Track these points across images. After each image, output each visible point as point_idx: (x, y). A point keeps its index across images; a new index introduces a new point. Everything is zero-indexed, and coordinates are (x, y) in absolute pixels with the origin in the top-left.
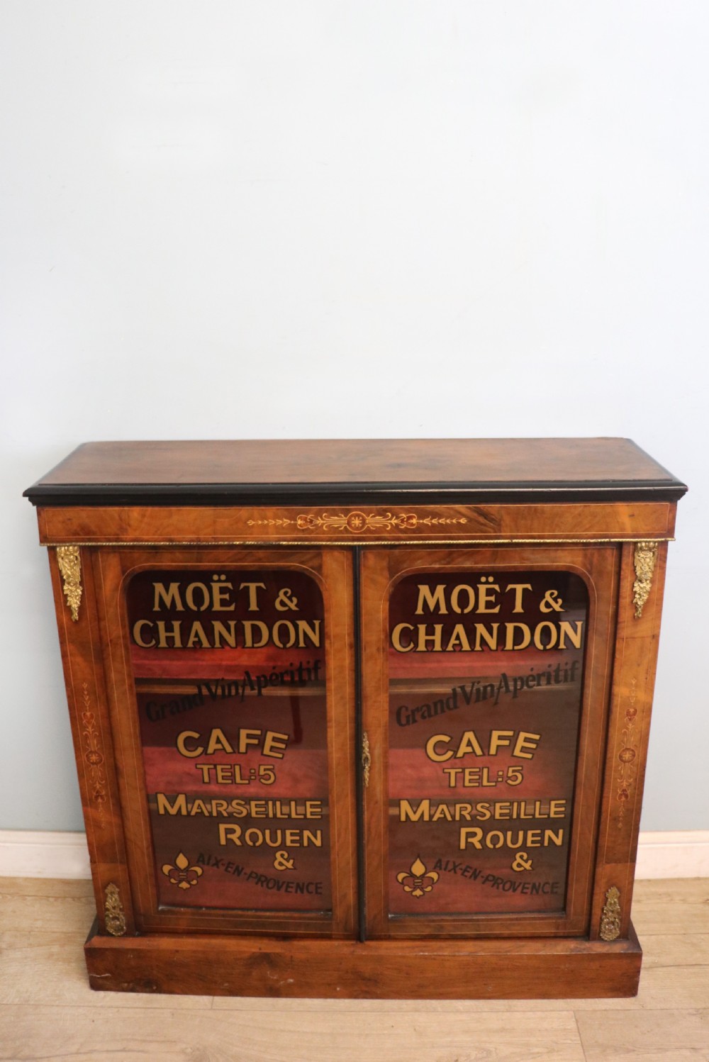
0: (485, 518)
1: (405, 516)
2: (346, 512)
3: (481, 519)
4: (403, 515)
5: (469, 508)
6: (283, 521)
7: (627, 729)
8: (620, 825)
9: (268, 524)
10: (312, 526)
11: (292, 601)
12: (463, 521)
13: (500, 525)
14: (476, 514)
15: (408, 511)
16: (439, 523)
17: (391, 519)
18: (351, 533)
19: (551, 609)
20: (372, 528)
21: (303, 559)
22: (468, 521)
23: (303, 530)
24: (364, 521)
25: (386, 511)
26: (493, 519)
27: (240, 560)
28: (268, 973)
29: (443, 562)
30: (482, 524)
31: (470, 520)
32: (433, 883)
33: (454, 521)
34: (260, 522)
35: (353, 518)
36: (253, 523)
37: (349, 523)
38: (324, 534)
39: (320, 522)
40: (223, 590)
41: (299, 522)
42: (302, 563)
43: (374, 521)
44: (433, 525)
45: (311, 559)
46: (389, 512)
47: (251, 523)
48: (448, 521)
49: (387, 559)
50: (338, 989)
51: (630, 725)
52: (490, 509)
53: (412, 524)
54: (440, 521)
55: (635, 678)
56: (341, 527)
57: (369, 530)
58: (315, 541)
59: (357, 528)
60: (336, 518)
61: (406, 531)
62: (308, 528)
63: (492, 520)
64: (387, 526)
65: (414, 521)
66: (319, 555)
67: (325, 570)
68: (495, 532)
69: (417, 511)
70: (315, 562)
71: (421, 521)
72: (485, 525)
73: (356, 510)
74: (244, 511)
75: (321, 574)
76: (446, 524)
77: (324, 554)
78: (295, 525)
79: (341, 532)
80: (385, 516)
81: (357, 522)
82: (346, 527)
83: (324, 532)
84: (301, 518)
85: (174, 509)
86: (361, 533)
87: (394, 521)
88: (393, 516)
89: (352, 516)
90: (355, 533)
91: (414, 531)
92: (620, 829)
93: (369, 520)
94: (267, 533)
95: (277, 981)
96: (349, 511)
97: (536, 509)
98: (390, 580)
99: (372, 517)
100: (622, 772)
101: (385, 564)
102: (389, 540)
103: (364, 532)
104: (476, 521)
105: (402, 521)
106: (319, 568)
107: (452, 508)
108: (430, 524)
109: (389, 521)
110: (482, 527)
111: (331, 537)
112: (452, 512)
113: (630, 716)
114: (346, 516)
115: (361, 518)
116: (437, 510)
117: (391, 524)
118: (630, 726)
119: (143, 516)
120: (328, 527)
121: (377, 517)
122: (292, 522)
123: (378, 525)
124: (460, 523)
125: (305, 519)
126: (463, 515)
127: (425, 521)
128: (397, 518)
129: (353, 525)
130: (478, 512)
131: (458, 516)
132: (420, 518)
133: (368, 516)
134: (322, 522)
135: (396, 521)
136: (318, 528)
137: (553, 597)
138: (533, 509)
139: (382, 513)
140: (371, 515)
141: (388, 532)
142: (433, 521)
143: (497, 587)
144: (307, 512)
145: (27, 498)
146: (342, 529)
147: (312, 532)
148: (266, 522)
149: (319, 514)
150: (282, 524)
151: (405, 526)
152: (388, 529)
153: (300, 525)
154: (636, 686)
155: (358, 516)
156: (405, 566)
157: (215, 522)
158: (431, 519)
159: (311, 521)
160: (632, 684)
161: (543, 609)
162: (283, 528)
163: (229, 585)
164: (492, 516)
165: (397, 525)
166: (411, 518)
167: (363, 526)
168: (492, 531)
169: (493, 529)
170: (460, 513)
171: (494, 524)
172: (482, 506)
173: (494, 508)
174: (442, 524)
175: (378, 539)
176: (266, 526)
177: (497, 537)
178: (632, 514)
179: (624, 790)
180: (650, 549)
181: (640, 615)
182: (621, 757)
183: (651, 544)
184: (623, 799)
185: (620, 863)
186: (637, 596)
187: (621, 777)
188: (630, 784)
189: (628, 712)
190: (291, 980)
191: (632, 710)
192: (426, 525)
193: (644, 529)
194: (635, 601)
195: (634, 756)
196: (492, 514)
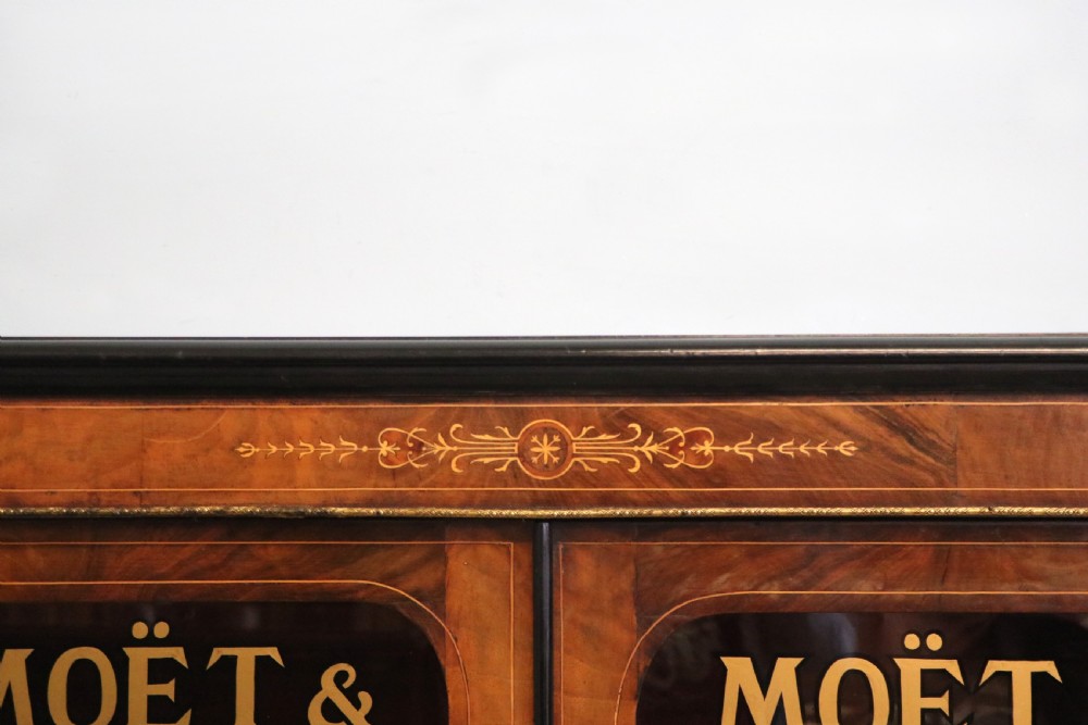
0: (911, 441)
1: (681, 434)
2: (516, 421)
3: (899, 445)
4: (676, 429)
5: (864, 411)
6: (337, 445)
9: (295, 455)
10: (419, 461)
11: (357, 705)
12: (846, 448)
13: (953, 462)
14: (882, 430)
15: (689, 418)
16: (776, 453)
17: (640, 443)
18: (529, 482)
20: (587, 468)
21: (391, 568)
22: (861, 450)
23: (394, 473)
24: (564, 445)
25: (627, 417)
26: (932, 444)
27: (213, 571)
29: (793, 581)
30: (900, 459)
31: (866, 446)
33: (820, 449)
34: (274, 449)
35: (535, 439)
36: (253, 449)
37: (523, 454)
38: (451, 485)
39: (440, 448)
40: (158, 671)
41: (384, 449)
42: (390, 578)
43: (594, 449)
44: (761, 461)
45: (413, 567)
46: (636, 421)
47: (247, 450)
48: (803, 449)
49: (631, 568)
52: (923, 415)
53: (702, 458)
54: (780, 449)
56: (501, 464)
57: (578, 475)
58: (426, 506)
59: (546, 468)
60: (487, 437)
61: (675, 478)
62: (409, 465)
63: (929, 447)
64: (632, 464)
65: (707, 448)
66: (439, 556)
67: (455, 600)
68: (941, 484)
69: (713, 419)
70: (426, 578)
71: (727, 449)
72: (910, 462)
73: (543, 413)
74: (230, 417)
75: (443, 616)
76: (799, 458)
77: (451, 553)
78: (373, 456)
79: (500, 479)
80: (626, 434)
81: (545, 450)
82: (513, 465)
83: (453, 480)
84: (388, 438)
85: (29, 407)
86: (556, 483)
87: (650, 448)
88: (646, 433)
89: (531, 432)
90: (543, 484)
91: (706, 478)
93: (579, 443)
94: (291, 482)
96: (524, 417)
97: (1057, 412)
98: (640, 632)
99: (587, 435)
101: (625, 583)
102: (635, 505)
103: (565, 481)
104: (884, 449)
105: (674, 448)
106: (437, 596)
107: (812, 412)
108: (750, 456)
109: (636, 448)
110: (903, 468)
111: (472, 495)
112: (813, 422)
114: (514, 433)
115: (556, 439)
116: (768, 416)
117: (640, 454)
120: (465, 463)
121: (603, 437)
122: (365, 449)
123: (605, 460)
124: (834, 455)
125: (401, 442)
126: (848, 433)
127: (736, 449)
128: (659, 439)
129: (535, 459)
130: (889, 425)
131: (833, 432)
132: (723, 437)
133: (578, 433)
134: (448, 448)
135: (655, 448)
136: (438, 465)
138: (1050, 414)
139: (615, 425)
140: (585, 430)
141: (634, 480)
142: (760, 449)
143: (953, 667)
144: (404, 422)
146: (504, 468)
147: (420, 477)
148: (291, 448)
149: (439, 426)
150: (337, 453)
151: (681, 461)
152: (633, 471)
153: (387, 460)
155: (550, 431)
156: (683, 590)
157: (143, 448)
158: (755, 443)
159: (418, 447)
162: (339, 467)
163: (178, 654)
164: (932, 436)
165: (658, 460)
166: (693, 438)
167: (563, 462)
168: (931, 480)
169: (934, 472)
170: (836, 425)
171: (935, 458)
172: (896, 404)
173: (937, 410)
174: (785, 457)
175: (605, 500)
176: (289, 462)
177: (947, 500)
192: (740, 460)
196: (931, 430)
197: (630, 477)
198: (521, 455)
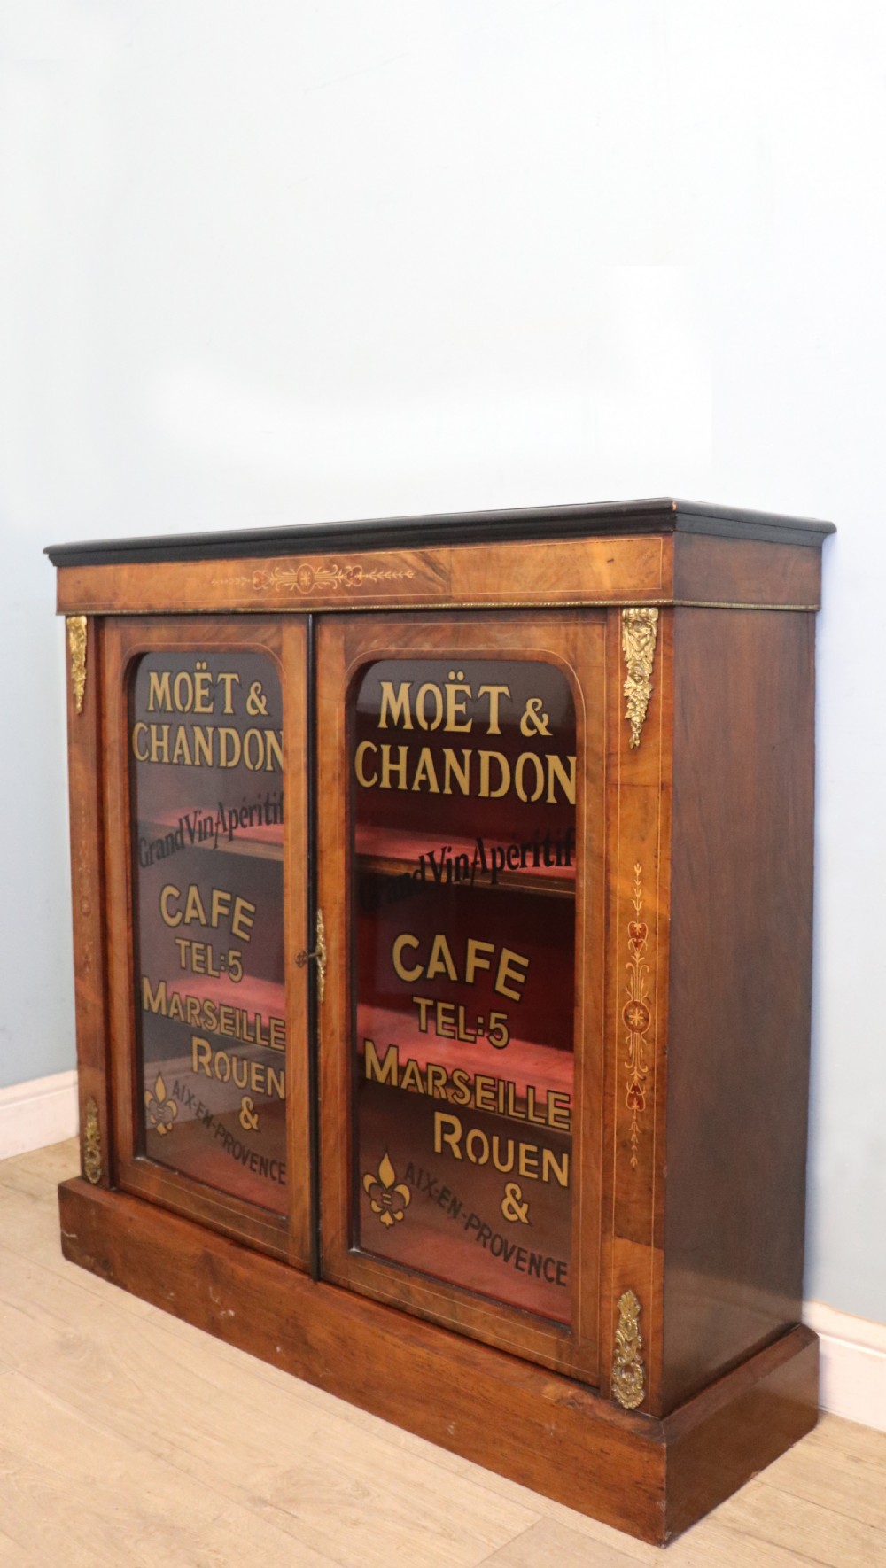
0: (434, 570)
1: (352, 569)
2: (296, 564)
3: (429, 571)
4: (350, 567)
5: (417, 555)
6: (241, 579)
7: (634, 962)
9: (228, 584)
10: (266, 586)
11: (261, 701)
12: (410, 574)
13: (449, 580)
14: (423, 564)
15: (354, 560)
16: (385, 578)
17: (337, 574)
18: (300, 595)
19: (535, 731)
20: (319, 587)
21: (263, 637)
22: (416, 575)
23: (257, 592)
24: (312, 576)
25: (332, 561)
26: (442, 570)
28: (211, 1289)
29: (401, 643)
30: (429, 579)
31: (418, 572)
32: (405, 1208)
33: (400, 575)
34: (222, 582)
35: (303, 574)
36: (216, 582)
38: (276, 597)
39: (272, 579)
40: (203, 684)
41: (255, 580)
42: (264, 642)
43: (324, 577)
44: (379, 582)
45: (273, 637)
46: (337, 564)
47: (214, 582)
48: (394, 575)
49: (343, 637)
50: (278, 1349)
51: (637, 955)
52: (438, 555)
53: (358, 581)
54: (386, 575)
55: (639, 863)
56: (291, 586)
57: (317, 592)
58: (268, 607)
59: (306, 588)
60: (287, 573)
61: (349, 591)
62: (262, 588)
63: (440, 572)
64: (335, 585)
65: (360, 576)
66: (279, 631)
67: (285, 653)
68: (444, 591)
69: (362, 562)
70: (274, 643)
71: (367, 576)
72: (431, 580)
74: (209, 567)
75: (282, 661)
76: (393, 579)
77: (284, 630)
78: (251, 584)
79: (291, 594)
80: (332, 570)
81: (305, 578)
82: (295, 587)
83: (276, 594)
84: (257, 575)
85: (155, 566)
86: (309, 595)
87: (341, 577)
88: (340, 569)
89: (302, 570)
90: (305, 595)
91: (361, 591)
93: (317, 575)
94: (227, 597)
95: (219, 1308)
96: (300, 563)
97: (490, 553)
98: (346, 669)
99: (320, 571)
100: (631, 1049)
101: (341, 644)
102: (338, 604)
103: (313, 594)
104: (423, 574)
105: (349, 576)
106: (280, 651)
107: (397, 556)
108: (375, 579)
109: (336, 577)
110: (432, 583)
111: (282, 601)
112: (398, 562)
113: (638, 937)
114: (296, 571)
115: (310, 573)
116: (382, 559)
117: (337, 580)
118: (638, 958)
119: (131, 576)
120: (281, 585)
121: (325, 572)
122: (249, 581)
123: (325, 583)
124: (405, 577)
125: (260, 577)
126: (411, 567)
127: (371, 576)
128: (344, 572)
129: (302, 584)
130: (425, 561)
131: (405, 566)
132: (367, 571)
133: (317, 570)
136: (272, 586)
137: (537, 709)
138: (487, 553)
139: (329, 566)
140: (319, 569)
141: (335, 593)
142: (379, 576)
143: (466, 689)
144: (261, 568)
145: (47, 556)
146: (292, 588)
147: (266, 593)
148: (227, 581)
149: (271, 569)
150: (241, 583)
151: (351, 583)
152: (335, 588)
153: (255, 585)
154: (642, 878)
155: (306, 568)
156: (361, 647)
157: (185, 583)
158: (377, 573)
159: (265, 579)
160: (635, 874)
161: (527, 732)
162: (241, 590)
163: (209, 677)
164: (442, 567)
165: (343, 583)
166: (356, 571)
167: (311, 585)
168: (440, 588)
169: (442, 586)
170: (405, 562)
171: (443, 578)
172: (428, 550)
173: (442, 554)
174: (388, 579)
175: (326, 602)
176: (226, 587)
177: (446, 599)
178: (610, 558)
179: (635, 1089)
180: (644, 621)
181: (637, 742)
182: (627, 1018)
183: (644, 611)
184: (635, 1106)
185: (638, 1242)
186: (630, 706)
187: (630, 1060)
188: (645, 1078)
189: (633, 929)
190: (232, 1313)
191: (638, 926)
192: (373, 581)
193: (628, 584)
194: (627, 716)
195: (647, 1019)
196: (441, 564)
198: (298, 582)
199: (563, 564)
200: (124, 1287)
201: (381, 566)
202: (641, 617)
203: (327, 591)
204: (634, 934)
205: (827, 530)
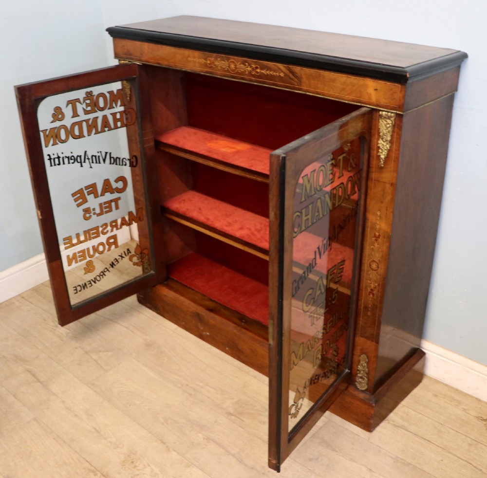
0: (293, 75)
1: (254, 67)
2: (228, 59)
3: (291, 75)
4: (253, 65)
5: (285, 67)
6: (202, 60)
7: (374, 246)
8: (369, 313)
10: (214, 65)
12: (282, 75)
13: (300, 81)
14: (288, 72)
15: (255, 63)
17: (247, 67)
18: (230, 73)
20: (239, 71)
22: (285, 76)
23: (210, 67)
24: (236, 65)
25: (246, 62)
26: (297, 77)
28: (199, 324)
31: (286, 75)
33: (277, 74)
34: (193, 59)
35: (231, 64)
39: (217, 63)
43: (241, 67)
44: (267, 75)
47: (189, 59)
48: (275, 73)
50: (227, 348)
51: (376, 244)
52: (295, 69)
53: (257, 73)
54: (271, 73)
55: (380, 210)
56: (226, 68)
57: (238, 73)
58: (215, 75)
59: (233, 70)
60: (224, 62)
61: (253, 76)
62: (212, 66)
63: (296, 77)
64: (246, 71)
65: (258, 70)
68: (298, 86)
69: (259, 64)
71: (262, 71)
73: (233, 59)
74: (186, 52)
76: (274, 75)
78: (207, 63)
79: (225, 71)
80: (245, 65)
81: (233, 66)
83: (219, 70)
84: (209, 60)
86: (234, 74)
87: (249, 69)
88: (248, 65)
89: (230, 62)
90: (232, 73)
91: (260, 77)
92: (369, 317)
93: (238, 66)
94: (195, 66)
95: (203, 331)
99: (239, 64)
100: (371, 276)
102: (247, 80)
103: (236, 74)
104: (288, 76)
105: (253, 70)
107: (276, 65)
109: (247, 69)
110: (292, 81)
111: (221, 74)
112: (276, 68)
113: (377, 238)
114: (228, 62)
115: (234, 64)
116: (269, 65)
119: (149, 48)
120: (221, 67)
121: (242, 65)
122: (206, 61)
123: (242, 70)
124: (280, 75)
125: (211, 61)
126: (283, 72)
128: (251, 67)
129: (231, 68)
131: (280, 71)
132: (261, 69)
133: (237, 63)
136: (216, 66)
139: (244, 63)
142: (268, 72)
144: (211, 57)
147: (214, 69)
148: (195, 59)
149: (216, 58)
150: (201, 62)
151: (254, 73)
153: (209, 64)
154: (380, 217)
155: (233, 62)
157: (175, 56)
158: (266, 71)
159: (213, 62)
160: (377, 214)
162: (202, 64)
164: (297, 75)
165: (250, 72)
166: (257, 68)
167: (235, 70)
169: (297, 83)
170: (280, 69)
171: (297, 80)
172: (291, 66)
173: (297, 69)
174: (271, 75)
175: (243, 79)
176: (195, 62)
177: (300, 89)
178: (376, 88)
179: (372, 290)
180: (389, 118)
181: (382, 165)
182: (370, 265)
183: (389, 114)
184: (371, 296)
185: (369, 340)
186: (380, 151)
187: (370, 279)
188: (376, 287)
189: (375, 235)
190: (208, 334)
191: (377, 234)
192: (264, 74)
193: (383, 101)
194: (379, 154)
195: (378, 267)
196: (297, 73)
197: (246, 74)
198: (229, 67)
199: (354, 86)
200: (164, 317)
201: (269, 69)
202: (388, 116)
203: (243, 73)
204: (375, 236)
205: (465, 56)
